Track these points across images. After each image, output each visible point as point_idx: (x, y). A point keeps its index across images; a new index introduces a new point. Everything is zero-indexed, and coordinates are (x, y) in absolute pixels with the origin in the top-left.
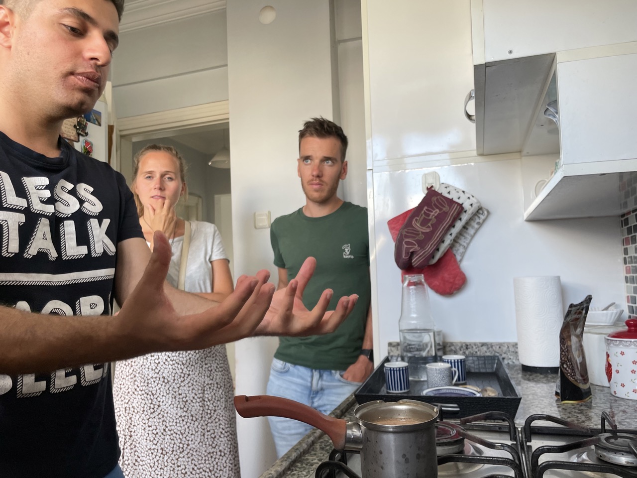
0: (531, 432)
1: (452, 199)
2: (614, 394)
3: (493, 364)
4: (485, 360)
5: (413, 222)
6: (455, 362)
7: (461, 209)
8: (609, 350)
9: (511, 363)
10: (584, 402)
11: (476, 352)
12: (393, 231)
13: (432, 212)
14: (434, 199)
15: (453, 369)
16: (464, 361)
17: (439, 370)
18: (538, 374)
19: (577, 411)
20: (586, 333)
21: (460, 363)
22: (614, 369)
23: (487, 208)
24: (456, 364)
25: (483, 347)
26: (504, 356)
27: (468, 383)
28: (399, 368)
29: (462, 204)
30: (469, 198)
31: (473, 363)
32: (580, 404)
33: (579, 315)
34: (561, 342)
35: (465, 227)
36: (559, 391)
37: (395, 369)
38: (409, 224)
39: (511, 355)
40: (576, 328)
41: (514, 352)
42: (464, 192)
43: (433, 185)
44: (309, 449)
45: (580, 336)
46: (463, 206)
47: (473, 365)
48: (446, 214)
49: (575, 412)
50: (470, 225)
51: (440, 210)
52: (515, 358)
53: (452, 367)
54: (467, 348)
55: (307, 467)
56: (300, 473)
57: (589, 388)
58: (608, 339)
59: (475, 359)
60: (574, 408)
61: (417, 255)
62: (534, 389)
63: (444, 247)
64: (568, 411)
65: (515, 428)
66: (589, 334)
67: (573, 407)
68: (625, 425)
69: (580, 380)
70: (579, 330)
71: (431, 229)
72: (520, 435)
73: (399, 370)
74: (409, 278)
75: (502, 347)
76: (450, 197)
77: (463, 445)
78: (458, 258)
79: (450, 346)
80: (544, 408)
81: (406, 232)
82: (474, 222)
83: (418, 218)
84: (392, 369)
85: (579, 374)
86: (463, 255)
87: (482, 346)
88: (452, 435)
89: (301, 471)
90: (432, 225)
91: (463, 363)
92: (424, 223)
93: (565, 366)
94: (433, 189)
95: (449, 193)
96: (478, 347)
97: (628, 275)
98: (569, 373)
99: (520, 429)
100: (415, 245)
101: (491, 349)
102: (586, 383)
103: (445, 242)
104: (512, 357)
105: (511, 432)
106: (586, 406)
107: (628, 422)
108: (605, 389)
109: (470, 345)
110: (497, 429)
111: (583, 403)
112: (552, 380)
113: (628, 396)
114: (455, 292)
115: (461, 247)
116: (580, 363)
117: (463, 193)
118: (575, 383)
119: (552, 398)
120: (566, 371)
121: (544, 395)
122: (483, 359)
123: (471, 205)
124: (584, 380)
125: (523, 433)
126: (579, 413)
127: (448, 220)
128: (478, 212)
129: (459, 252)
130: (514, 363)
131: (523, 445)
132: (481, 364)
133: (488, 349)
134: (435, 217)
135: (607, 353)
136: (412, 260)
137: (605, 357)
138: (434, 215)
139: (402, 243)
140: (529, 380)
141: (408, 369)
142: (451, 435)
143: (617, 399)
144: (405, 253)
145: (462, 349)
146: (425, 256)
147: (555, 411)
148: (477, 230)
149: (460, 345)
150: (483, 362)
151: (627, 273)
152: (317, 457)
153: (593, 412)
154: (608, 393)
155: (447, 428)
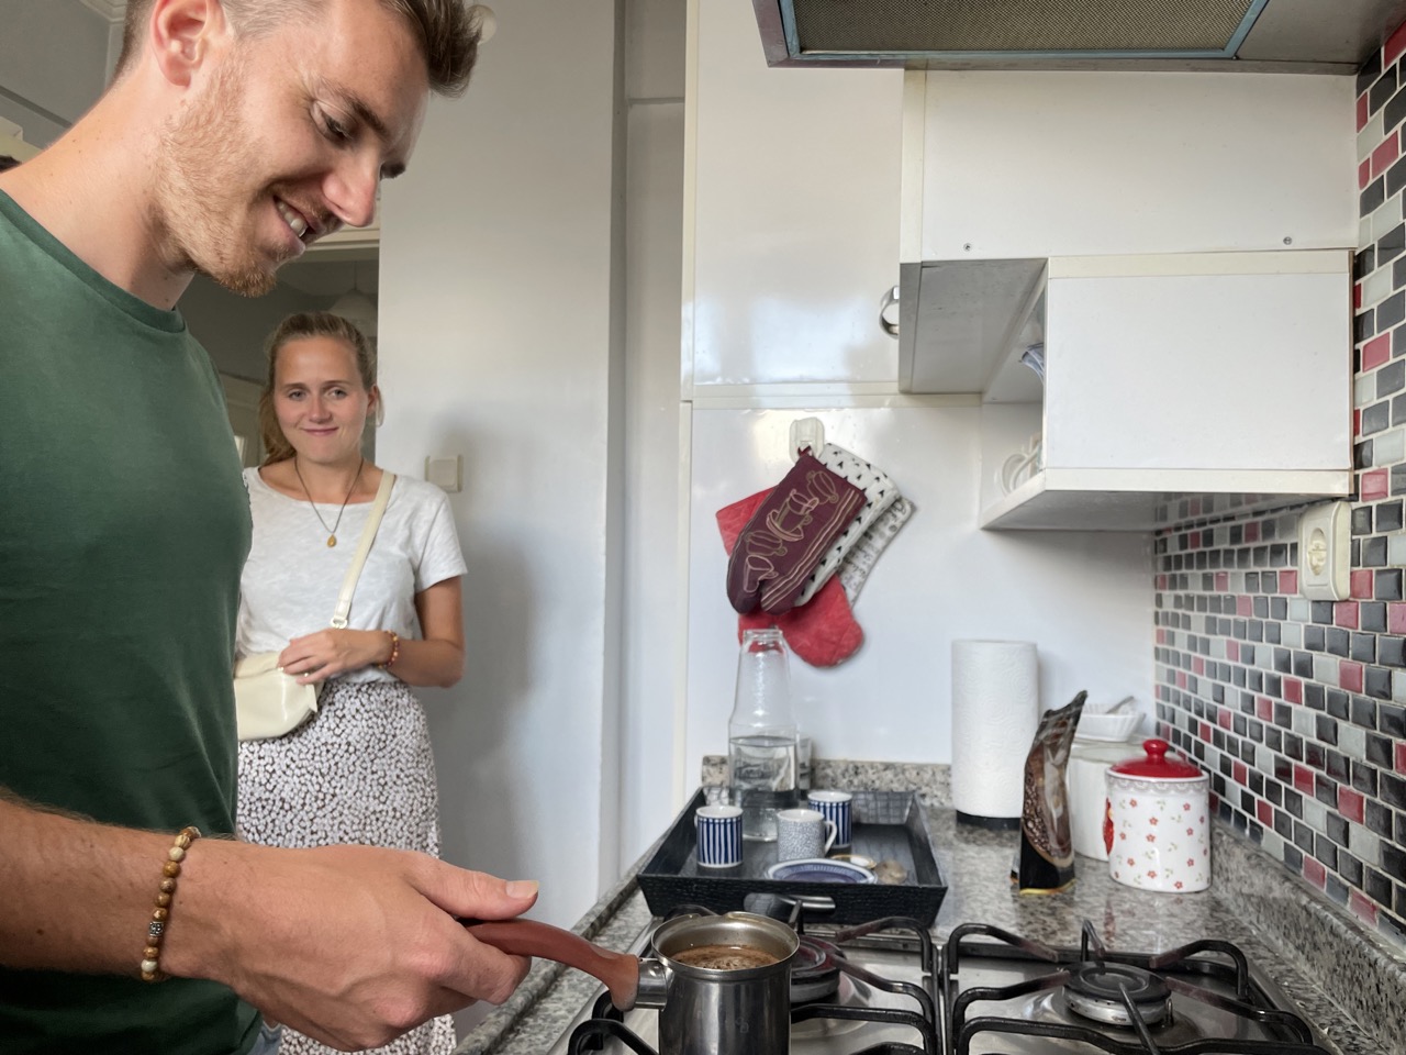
0: (961, 952)
1: (846, 478)
2: (1114, 877)
3: (902, 808)
4: (889, 800)
5: (768, 519)
6: (831, 807)
7: (862, 500)
8: (1111, 794)
9: (936, 804)
10: (1060, 891)
11: (873, 782)
12: (728, 533)
13: (806, 502)
14: (811, 475)
15: (829, 822)
16: (849, 805)
17: (801, 824)
18: (985, 831)
19: (1045, 910)
20: (1075, 757)
21: (840, 810)
22: (1117, 830)
23: (910, 499)
24: (834, 811)
25: (888, 772)
26: (925, 790)
27: (853, 849)
28: (726, 820)
29: (865, 490)
30: (878, 479)
31: (867, 805)
32: (1053, 895)
33: (1063, 729)
34: (1025, 781)
35: (867, 535)
36: (1017, 870)
37: (717, 821)
38: (759, 523)
39: (937, 789)
40: (1054, 752)
41: (943, 783)
42: (869, 466)
43: (810, 443)
44: (547, 989)
45: (1062, 766)
46: (867, 493)
47: (865, 810)
48: (832, 507)
49: (1042, 912)
50: (878, 530)
51: (822, 498)
52: (945, 795)
53: (825, 819)
54: (856, 773)
55: (547, 1024)
56: (533, 1038)
57: (1072, 865)
58: (1110, 776)
59: (870, 797)
60: (1041, 904)
61: (773, 587)
62: (973, 861)
63: (823, 574)
64: (1031, 910)
65: (932, 947)
66: (1080, 761)
67: (1040, 901)
68: (1125, 941)
69: (1056, 850)
70: (1061, 754)
71: (802, 535)
72: (940, 959)
73: (725, 824)
74: (752, 635)
75: (922, 773)
76: (841, 473)
77: (838, 983)
78: (851, 593)
79: (823, 769)
80: (988, 903)
81: (752, 538)
82: (886, 524)
83: (778, 512)
84: (711, 821)
85: (1055, 840)
86: (860, 588)
87: (885, 770)
88: (819, 964)
89: (535, 1034)
90: (803, 527)
91: (846, 810)
92: (790, 522)
93: (1030, 825)
94: (810, 453)
95: (841, 465)
96: (878, 772)
97: (1160, 646)
98: (1036, 837)
99: (940, 948)
100: (770, 567)
101: (901, 776)
102: (1066, 857)
103: (827, 563)
104: (939, 794)
105: (926, 955)
106: (1062, 899)
107: (1131, 936)
108: (1102, 865)
109: (863, 766)
110: (900, 947)
111: (1058, 893)
112: (1010, 844)
113: (1139, 883)
114: (840, 661)
115: (858, 573)
116: (1058, 819)
117: (866, 468)
118: (1046, 856)
119: (1005, 882)
120: (1032, 835)
121: (991, 875)
122: (885, 797)
123: (882, 493)
124: (1064, 850)
125: (945, 956)
126: (1049, 915)
127: (836, 521)
128: (893, 505)
129: (852, 582)
130: (942, 804)
131: (943, 979)
132: (882, 808)
133: (896, 775)
134: (812, 513)
135: (1107, 800)
136: (761, 596)
137: (1104, 807)
138: (808, 508)
139: (744, 562)
140: (967, 841)
141: (741, 821)
142: (816, 963)
143: (1120, 887)
144: (749, 582)
145: (847, 775)
146: (787, 591)
147: (1007, 909)
148: (890, 541)
149: (843, 767)
150: (884, 804)
151: (1158, 641)
152: (564, 1005)
153: (1072, 914)
154: (1105, 874)
155: (809, 949)
